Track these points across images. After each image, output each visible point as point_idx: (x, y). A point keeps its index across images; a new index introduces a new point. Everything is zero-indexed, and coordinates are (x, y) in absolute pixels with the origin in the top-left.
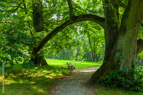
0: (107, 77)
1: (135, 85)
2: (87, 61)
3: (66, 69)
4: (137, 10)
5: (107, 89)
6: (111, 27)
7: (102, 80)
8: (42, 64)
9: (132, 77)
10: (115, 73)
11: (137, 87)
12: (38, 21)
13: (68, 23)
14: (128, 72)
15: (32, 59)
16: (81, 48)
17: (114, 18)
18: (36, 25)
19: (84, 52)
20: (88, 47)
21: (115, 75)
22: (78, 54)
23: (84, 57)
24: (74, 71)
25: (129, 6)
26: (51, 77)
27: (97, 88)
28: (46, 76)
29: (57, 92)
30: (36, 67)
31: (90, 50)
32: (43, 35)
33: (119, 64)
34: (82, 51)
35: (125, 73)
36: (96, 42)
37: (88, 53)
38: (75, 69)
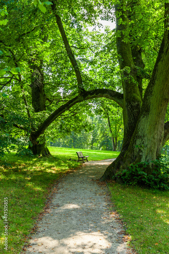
0: (125, 171)
1: (160, 182)
2: (107, 149)
3: (75, 160)
4: (164, 85)
5: (125, 187)
6: (131, 106)
7: (118, 175)
8: (43, 155)
9: (158, 171)
10: (135, 166)
11: (163, 184)
12: (39, 97)
13: (76, 100)
14: (152, 165)
15: (30, 147)
16: (99, 132)
17: (135, 94)
18: (36, 103)
19: (102, 137)
20: (108, 132)
21: (135, 169)
22: (94, 141)
23: (102, 144)
24: (86, 163)
25: (153, 79)
26: (54, 172)
27: (112, 186)
28: (47, 169)
29: (59, 191)
30: (35, 158)
31: (110, 135)
32: (44, 116)
33: (141, 154)
34: (100, 136)
35: (148, 166)
36: (119, 125)
37: (108, 140)
38: (88, 161)
